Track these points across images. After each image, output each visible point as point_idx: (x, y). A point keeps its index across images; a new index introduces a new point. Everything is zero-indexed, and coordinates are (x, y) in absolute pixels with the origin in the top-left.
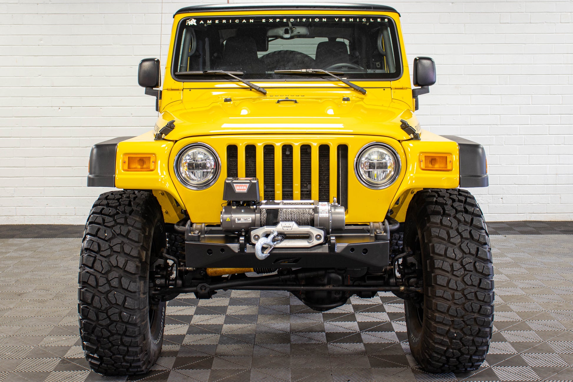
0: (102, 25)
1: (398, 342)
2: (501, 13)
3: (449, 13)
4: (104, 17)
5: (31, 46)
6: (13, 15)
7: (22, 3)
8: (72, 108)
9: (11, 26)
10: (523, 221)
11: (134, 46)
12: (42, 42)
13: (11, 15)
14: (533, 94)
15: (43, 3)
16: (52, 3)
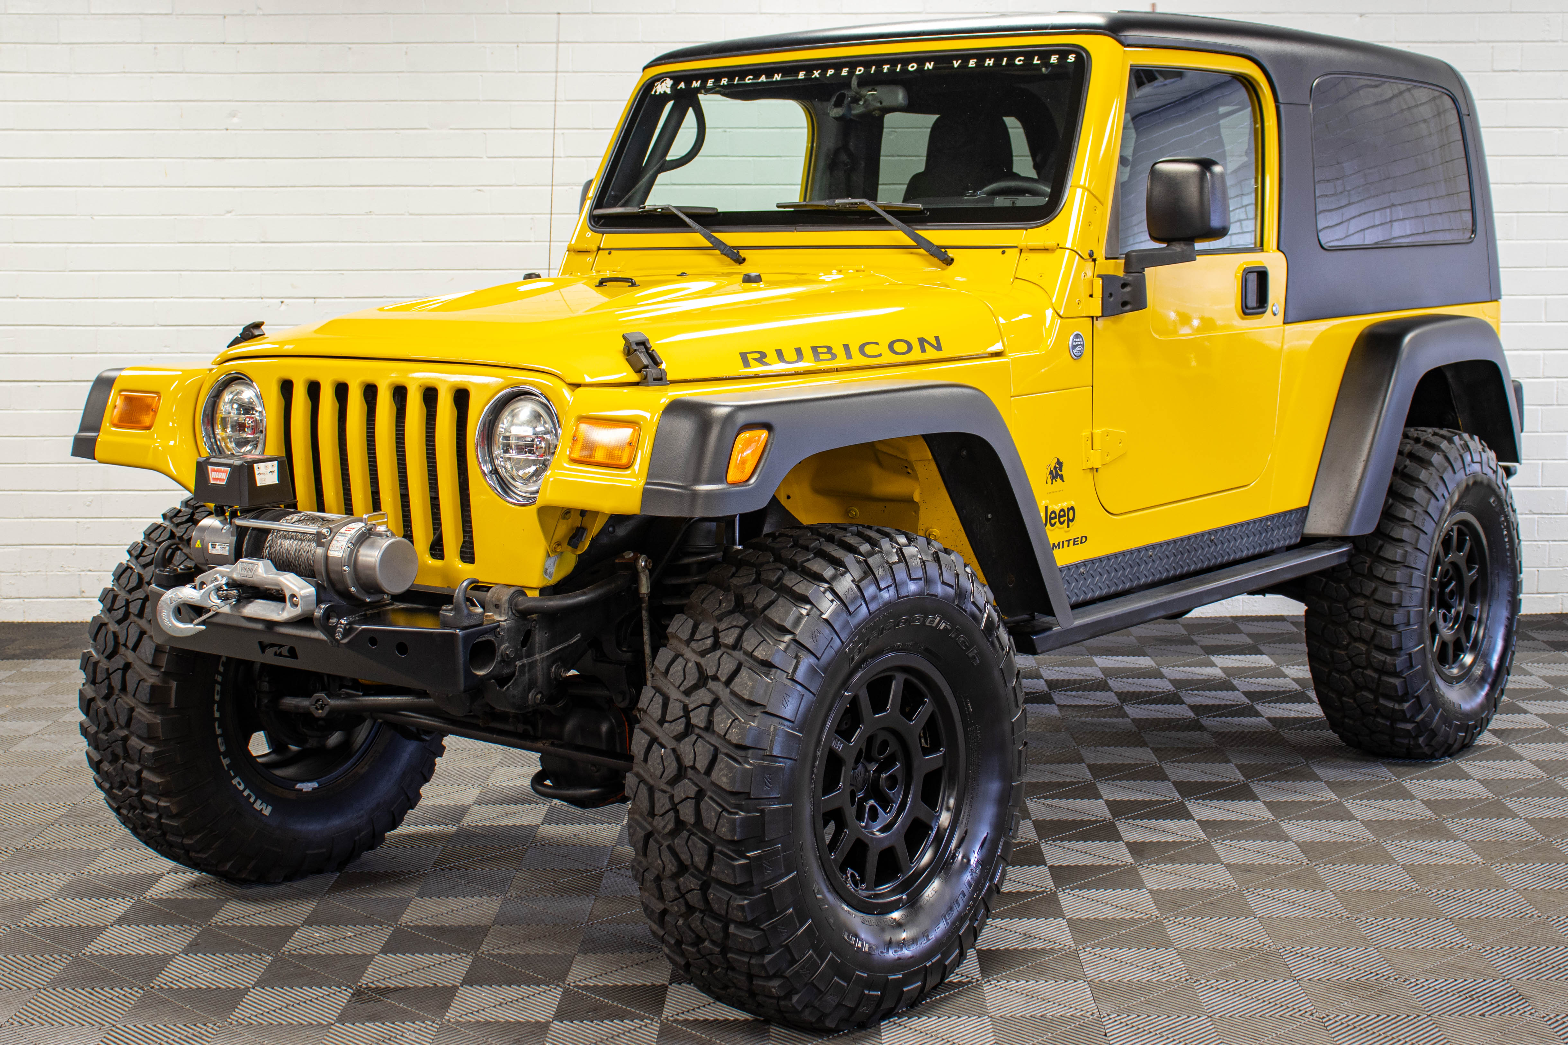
0: (400, 75)
2: (1494, 44)
4: (406, 53)
5: (206, 132)
6: (158, 46)
7: (181, 15)
8: (318, 300)
9: (152, 78)
10: (1552, 614)
11: (486, 131)
12: (235, 120)
13: (153, 45)
15: (240, 15)
16: (264, 15)
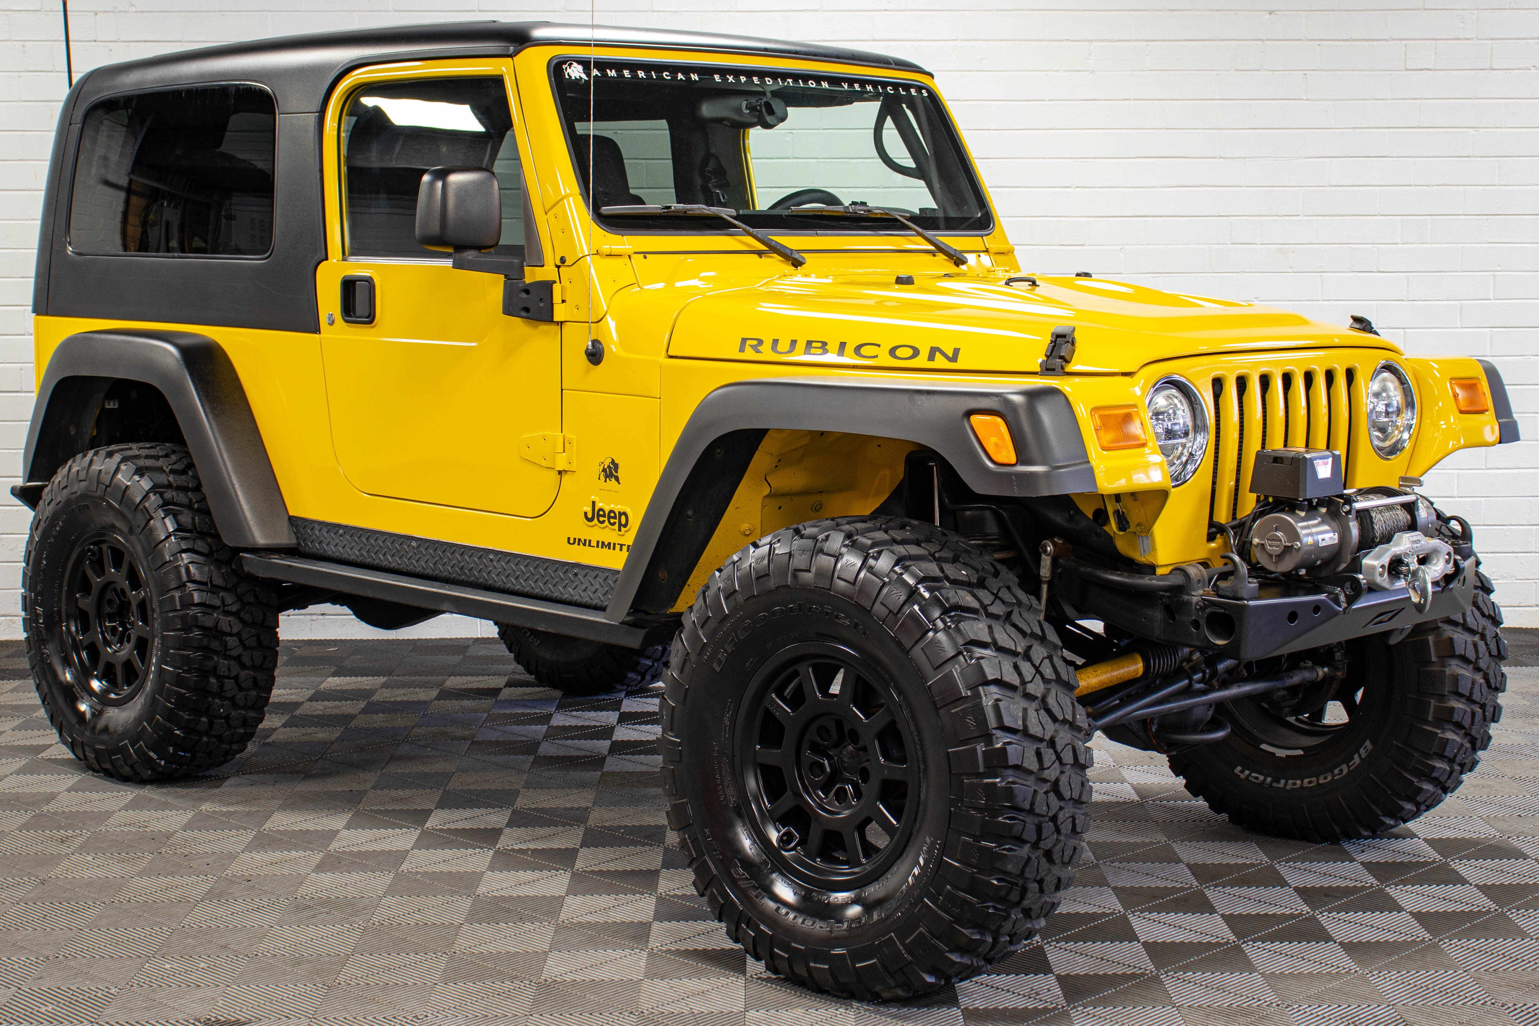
1: (1152, 972)
2: (1408, 42)
3: (1261, 40)
6: (26, 43)
7: (51, 11)
13: (21, 43)
14: (1499, 268)
15: (112, 12)
16: (136, 12)
